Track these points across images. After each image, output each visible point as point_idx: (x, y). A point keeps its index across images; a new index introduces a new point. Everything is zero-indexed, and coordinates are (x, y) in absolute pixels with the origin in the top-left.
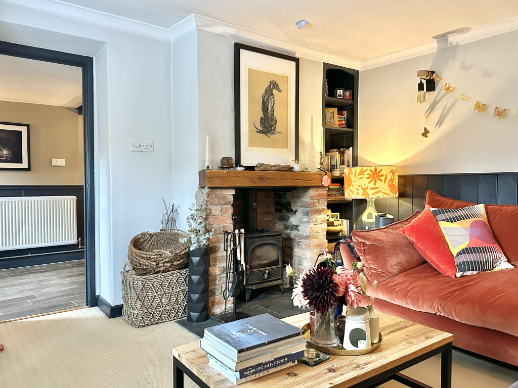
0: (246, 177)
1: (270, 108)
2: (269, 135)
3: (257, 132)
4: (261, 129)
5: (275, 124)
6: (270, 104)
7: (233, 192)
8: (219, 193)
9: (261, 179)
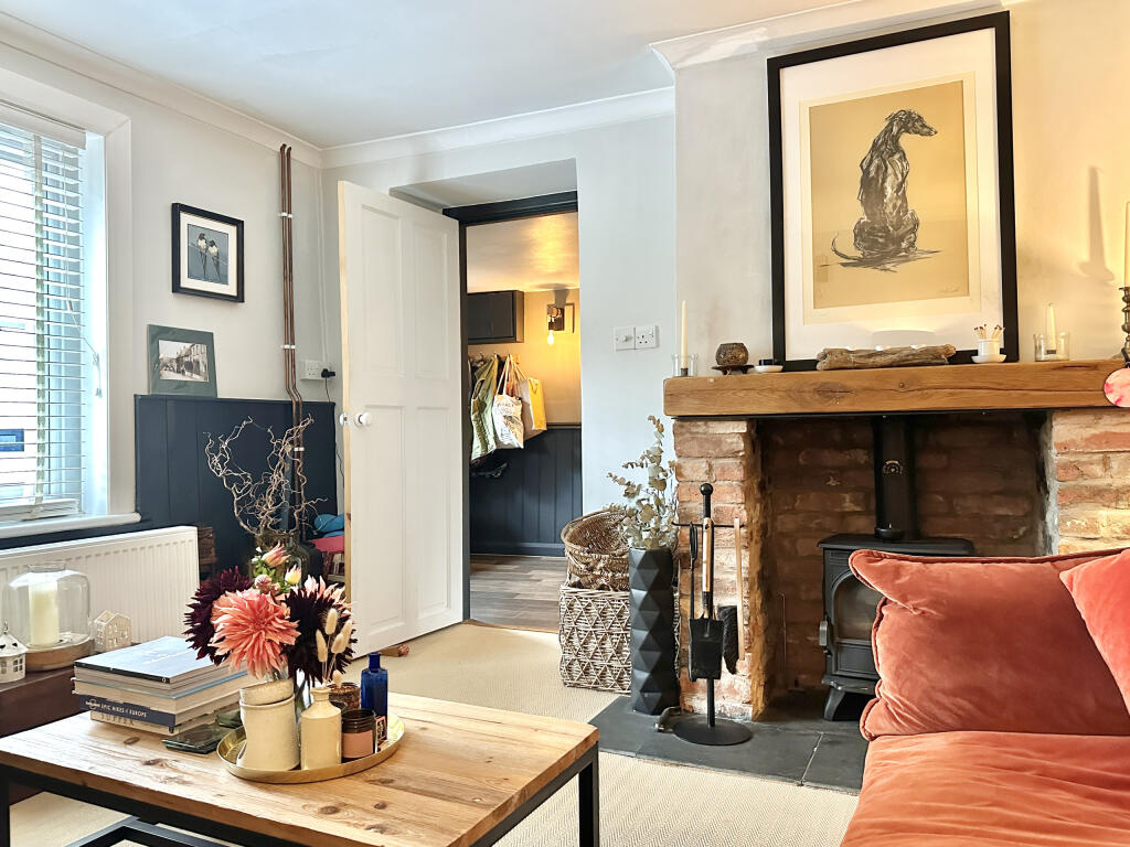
0: (772, 390)
1: (889, 191)
2: (888, 266)
3: (844, 265)
4: (859, 254)
5: (913, 231)
6: (890, 179)
7: (742, 427)
8: (701, 430)
9: (825, 391)
